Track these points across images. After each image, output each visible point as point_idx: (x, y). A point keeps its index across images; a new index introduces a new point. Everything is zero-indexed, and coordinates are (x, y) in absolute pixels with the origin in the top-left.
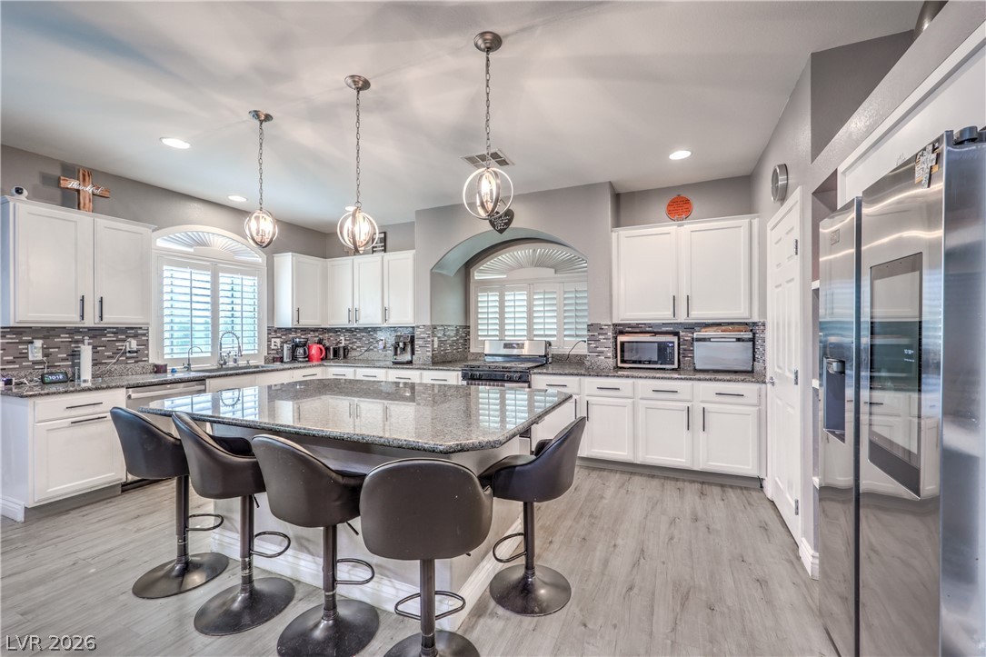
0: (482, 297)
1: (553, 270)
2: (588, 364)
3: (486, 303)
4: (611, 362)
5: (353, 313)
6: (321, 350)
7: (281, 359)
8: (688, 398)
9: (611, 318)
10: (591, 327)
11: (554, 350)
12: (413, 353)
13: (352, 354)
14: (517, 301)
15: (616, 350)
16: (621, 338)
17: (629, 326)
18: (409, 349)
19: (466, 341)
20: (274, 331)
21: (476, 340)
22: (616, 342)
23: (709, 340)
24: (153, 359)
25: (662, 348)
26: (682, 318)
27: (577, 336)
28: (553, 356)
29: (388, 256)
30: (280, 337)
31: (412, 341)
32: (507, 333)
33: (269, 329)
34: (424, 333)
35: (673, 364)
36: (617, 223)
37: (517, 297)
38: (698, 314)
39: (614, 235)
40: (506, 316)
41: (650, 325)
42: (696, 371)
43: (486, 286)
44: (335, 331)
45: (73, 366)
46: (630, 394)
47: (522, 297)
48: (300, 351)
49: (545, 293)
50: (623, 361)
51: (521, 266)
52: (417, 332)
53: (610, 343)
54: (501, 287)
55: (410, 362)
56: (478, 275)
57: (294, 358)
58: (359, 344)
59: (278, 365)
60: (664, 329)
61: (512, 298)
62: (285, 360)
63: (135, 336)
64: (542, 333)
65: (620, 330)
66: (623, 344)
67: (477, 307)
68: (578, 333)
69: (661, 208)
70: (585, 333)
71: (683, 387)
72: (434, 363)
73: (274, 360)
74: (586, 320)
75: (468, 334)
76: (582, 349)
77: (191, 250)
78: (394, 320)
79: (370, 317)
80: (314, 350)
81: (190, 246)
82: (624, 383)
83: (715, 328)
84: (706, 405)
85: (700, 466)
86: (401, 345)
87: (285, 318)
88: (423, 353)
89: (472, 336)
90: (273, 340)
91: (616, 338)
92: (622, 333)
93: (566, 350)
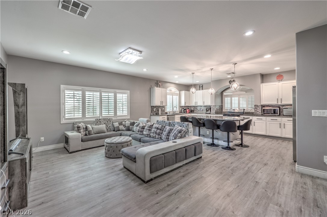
0: (226, 99)
1: (245, 92)
2: (254, 114)
3: (227, 100)
4: (260, 113)
5: (196, 103)
6: (189, 111)
7: (182, 113)
8: (280, 121)
9: (261, 103)
10: (255, 106)
11: (246, 111)
12: (210, 111)
13: (195, 111)
14: (235, 100)
15: (262, 111)
16: (263, 108)
17: (266, 105)
18: (209, 110)
19: (222, 109)
20: (180, 107)
21: (224, 109)
22: (262, 109)
23: (287, 108)
24: (166, 111)
25: (274, 111)
26: (280, 103)
27: (252, 108)
28: (245, 112)
29: (204, 91)
30: (182, 108)
31: (210, 108)
32: (233, 107)
33: (180, 106)
34: (213, 107)
35: (278, 114)
36: (262, 82)
37: (235, 99)
38: (284, 103)
39: (261, 85)
40: (240, 103)
41: (272, 105)
42: (284, 116)
43: (227, 96)
44: (191, 107)
45: (158, 112)
46: (265, 120)
47: (237, 98)
48: (185, 111)
49: (243, 98)
50: (264, 113)
51: (237, 91)
52: (211, 107)
53: (260, 109)
54: (231, 96)
55: (210, 113)
56: (225, 94)
57: (184, 112)
58: (196, 109)
59: (181, 113)
60: (276, 106)
61: (234, 99)
63: (164, 107)
64: (242, 107)
65: (263, 106)
66: (264, 109)
67: (225, 101)
68: (252, 107)
69: (275, 78)
70: (254, 107)
71: (279, 119)
72: (216, 113)
73: (180, 112)
74: (254, 104)
75: (222, 107)
76: (253, 111)
77: (170, 92)
78: (206, 104)
79: (200, 103)
80: (187, 110)
81: (169, 91)
82: (264, 118)
83: (290, 106)
84: (285, 123)
85: (283, 136)
86: (208, 109)
87: (183, 104)
88: (213, 111)
89: (223, 108)
91: (262, 108)
92: (264, 107)
93: (249, 111)
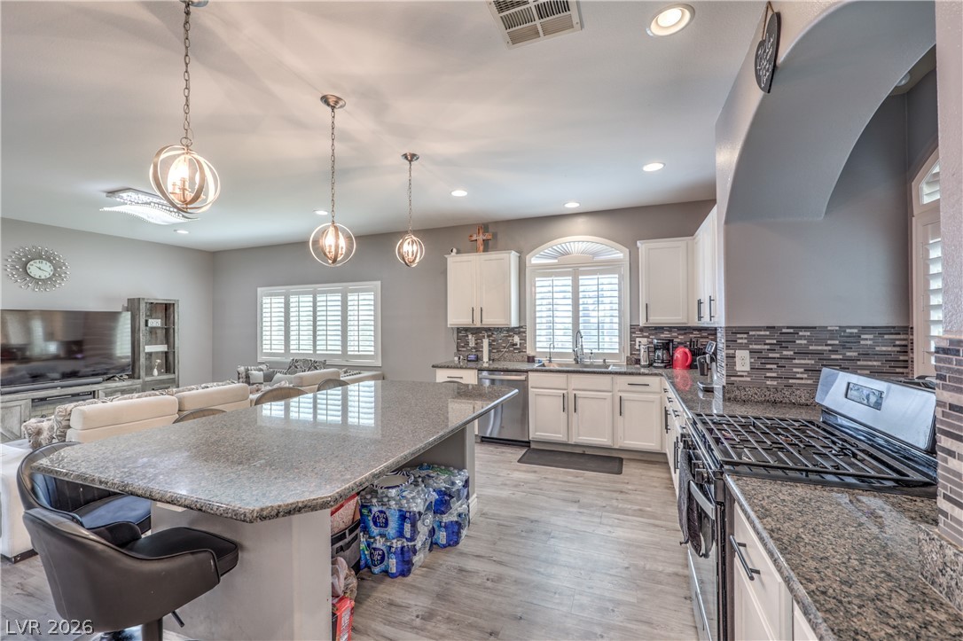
6: (686, 353)
20: (641, 331)
24: (530, 352)
30: (648, 337)
33: (633, 328)
48: (659, 354)
59: (635, 368)
62: (643, 363)
63: (518, 334)
77: (556, 261)
80: (679, 354)
81: (555, 258)
90: (638, 340)
